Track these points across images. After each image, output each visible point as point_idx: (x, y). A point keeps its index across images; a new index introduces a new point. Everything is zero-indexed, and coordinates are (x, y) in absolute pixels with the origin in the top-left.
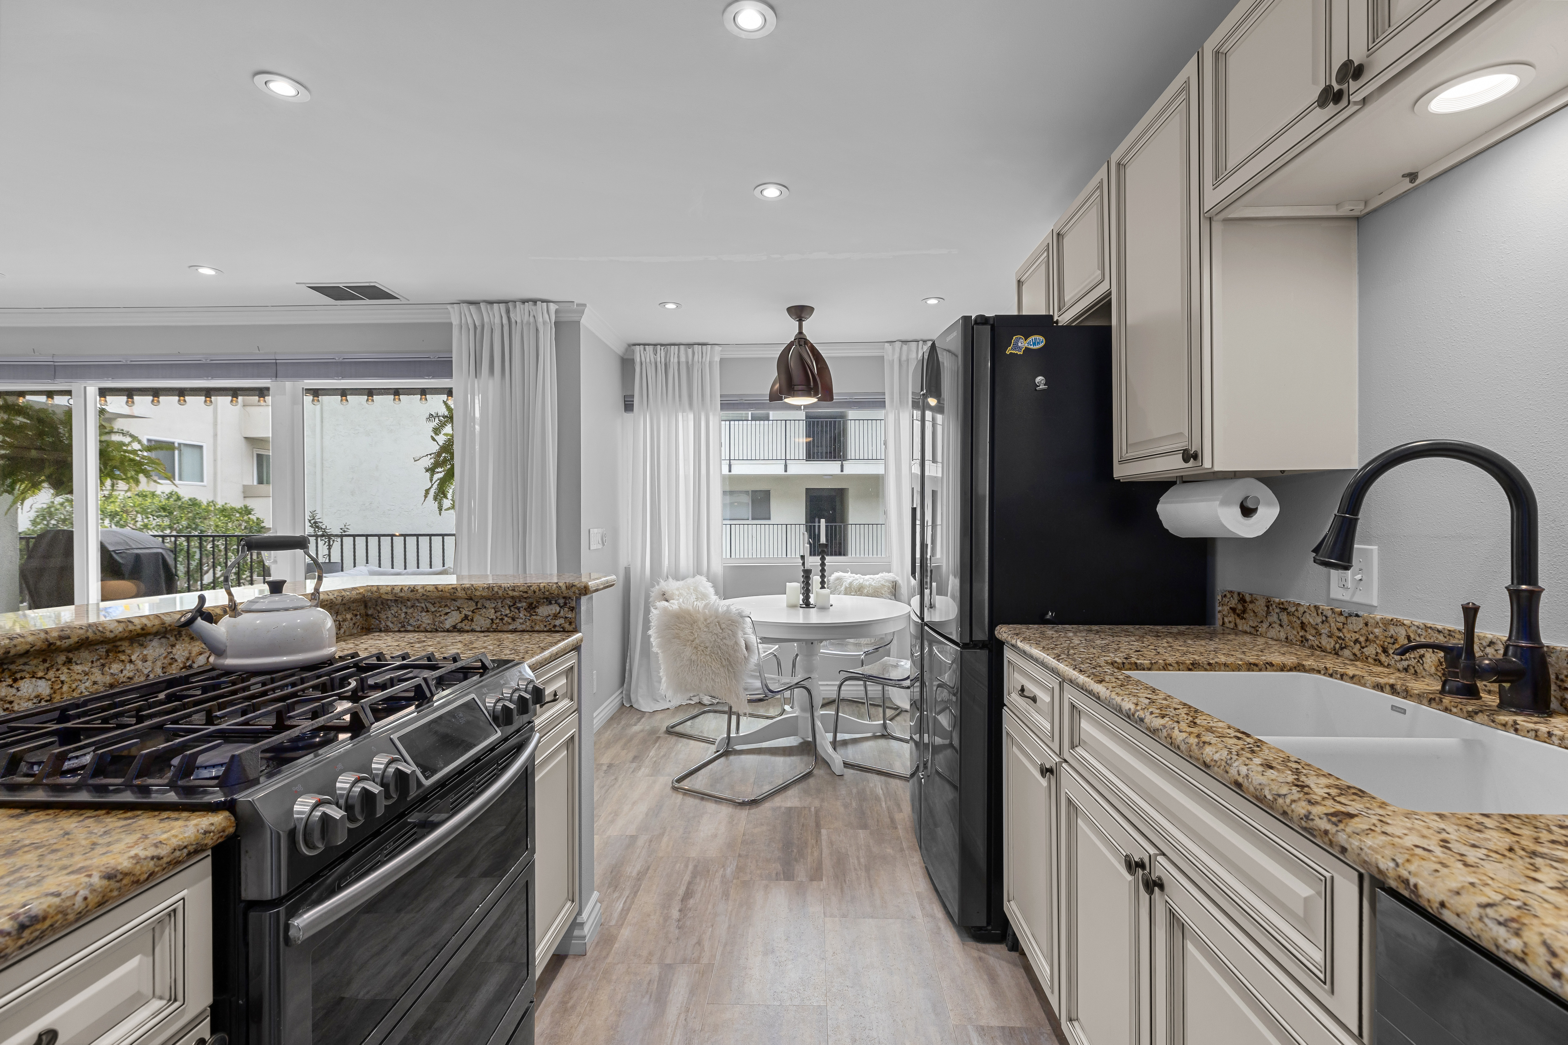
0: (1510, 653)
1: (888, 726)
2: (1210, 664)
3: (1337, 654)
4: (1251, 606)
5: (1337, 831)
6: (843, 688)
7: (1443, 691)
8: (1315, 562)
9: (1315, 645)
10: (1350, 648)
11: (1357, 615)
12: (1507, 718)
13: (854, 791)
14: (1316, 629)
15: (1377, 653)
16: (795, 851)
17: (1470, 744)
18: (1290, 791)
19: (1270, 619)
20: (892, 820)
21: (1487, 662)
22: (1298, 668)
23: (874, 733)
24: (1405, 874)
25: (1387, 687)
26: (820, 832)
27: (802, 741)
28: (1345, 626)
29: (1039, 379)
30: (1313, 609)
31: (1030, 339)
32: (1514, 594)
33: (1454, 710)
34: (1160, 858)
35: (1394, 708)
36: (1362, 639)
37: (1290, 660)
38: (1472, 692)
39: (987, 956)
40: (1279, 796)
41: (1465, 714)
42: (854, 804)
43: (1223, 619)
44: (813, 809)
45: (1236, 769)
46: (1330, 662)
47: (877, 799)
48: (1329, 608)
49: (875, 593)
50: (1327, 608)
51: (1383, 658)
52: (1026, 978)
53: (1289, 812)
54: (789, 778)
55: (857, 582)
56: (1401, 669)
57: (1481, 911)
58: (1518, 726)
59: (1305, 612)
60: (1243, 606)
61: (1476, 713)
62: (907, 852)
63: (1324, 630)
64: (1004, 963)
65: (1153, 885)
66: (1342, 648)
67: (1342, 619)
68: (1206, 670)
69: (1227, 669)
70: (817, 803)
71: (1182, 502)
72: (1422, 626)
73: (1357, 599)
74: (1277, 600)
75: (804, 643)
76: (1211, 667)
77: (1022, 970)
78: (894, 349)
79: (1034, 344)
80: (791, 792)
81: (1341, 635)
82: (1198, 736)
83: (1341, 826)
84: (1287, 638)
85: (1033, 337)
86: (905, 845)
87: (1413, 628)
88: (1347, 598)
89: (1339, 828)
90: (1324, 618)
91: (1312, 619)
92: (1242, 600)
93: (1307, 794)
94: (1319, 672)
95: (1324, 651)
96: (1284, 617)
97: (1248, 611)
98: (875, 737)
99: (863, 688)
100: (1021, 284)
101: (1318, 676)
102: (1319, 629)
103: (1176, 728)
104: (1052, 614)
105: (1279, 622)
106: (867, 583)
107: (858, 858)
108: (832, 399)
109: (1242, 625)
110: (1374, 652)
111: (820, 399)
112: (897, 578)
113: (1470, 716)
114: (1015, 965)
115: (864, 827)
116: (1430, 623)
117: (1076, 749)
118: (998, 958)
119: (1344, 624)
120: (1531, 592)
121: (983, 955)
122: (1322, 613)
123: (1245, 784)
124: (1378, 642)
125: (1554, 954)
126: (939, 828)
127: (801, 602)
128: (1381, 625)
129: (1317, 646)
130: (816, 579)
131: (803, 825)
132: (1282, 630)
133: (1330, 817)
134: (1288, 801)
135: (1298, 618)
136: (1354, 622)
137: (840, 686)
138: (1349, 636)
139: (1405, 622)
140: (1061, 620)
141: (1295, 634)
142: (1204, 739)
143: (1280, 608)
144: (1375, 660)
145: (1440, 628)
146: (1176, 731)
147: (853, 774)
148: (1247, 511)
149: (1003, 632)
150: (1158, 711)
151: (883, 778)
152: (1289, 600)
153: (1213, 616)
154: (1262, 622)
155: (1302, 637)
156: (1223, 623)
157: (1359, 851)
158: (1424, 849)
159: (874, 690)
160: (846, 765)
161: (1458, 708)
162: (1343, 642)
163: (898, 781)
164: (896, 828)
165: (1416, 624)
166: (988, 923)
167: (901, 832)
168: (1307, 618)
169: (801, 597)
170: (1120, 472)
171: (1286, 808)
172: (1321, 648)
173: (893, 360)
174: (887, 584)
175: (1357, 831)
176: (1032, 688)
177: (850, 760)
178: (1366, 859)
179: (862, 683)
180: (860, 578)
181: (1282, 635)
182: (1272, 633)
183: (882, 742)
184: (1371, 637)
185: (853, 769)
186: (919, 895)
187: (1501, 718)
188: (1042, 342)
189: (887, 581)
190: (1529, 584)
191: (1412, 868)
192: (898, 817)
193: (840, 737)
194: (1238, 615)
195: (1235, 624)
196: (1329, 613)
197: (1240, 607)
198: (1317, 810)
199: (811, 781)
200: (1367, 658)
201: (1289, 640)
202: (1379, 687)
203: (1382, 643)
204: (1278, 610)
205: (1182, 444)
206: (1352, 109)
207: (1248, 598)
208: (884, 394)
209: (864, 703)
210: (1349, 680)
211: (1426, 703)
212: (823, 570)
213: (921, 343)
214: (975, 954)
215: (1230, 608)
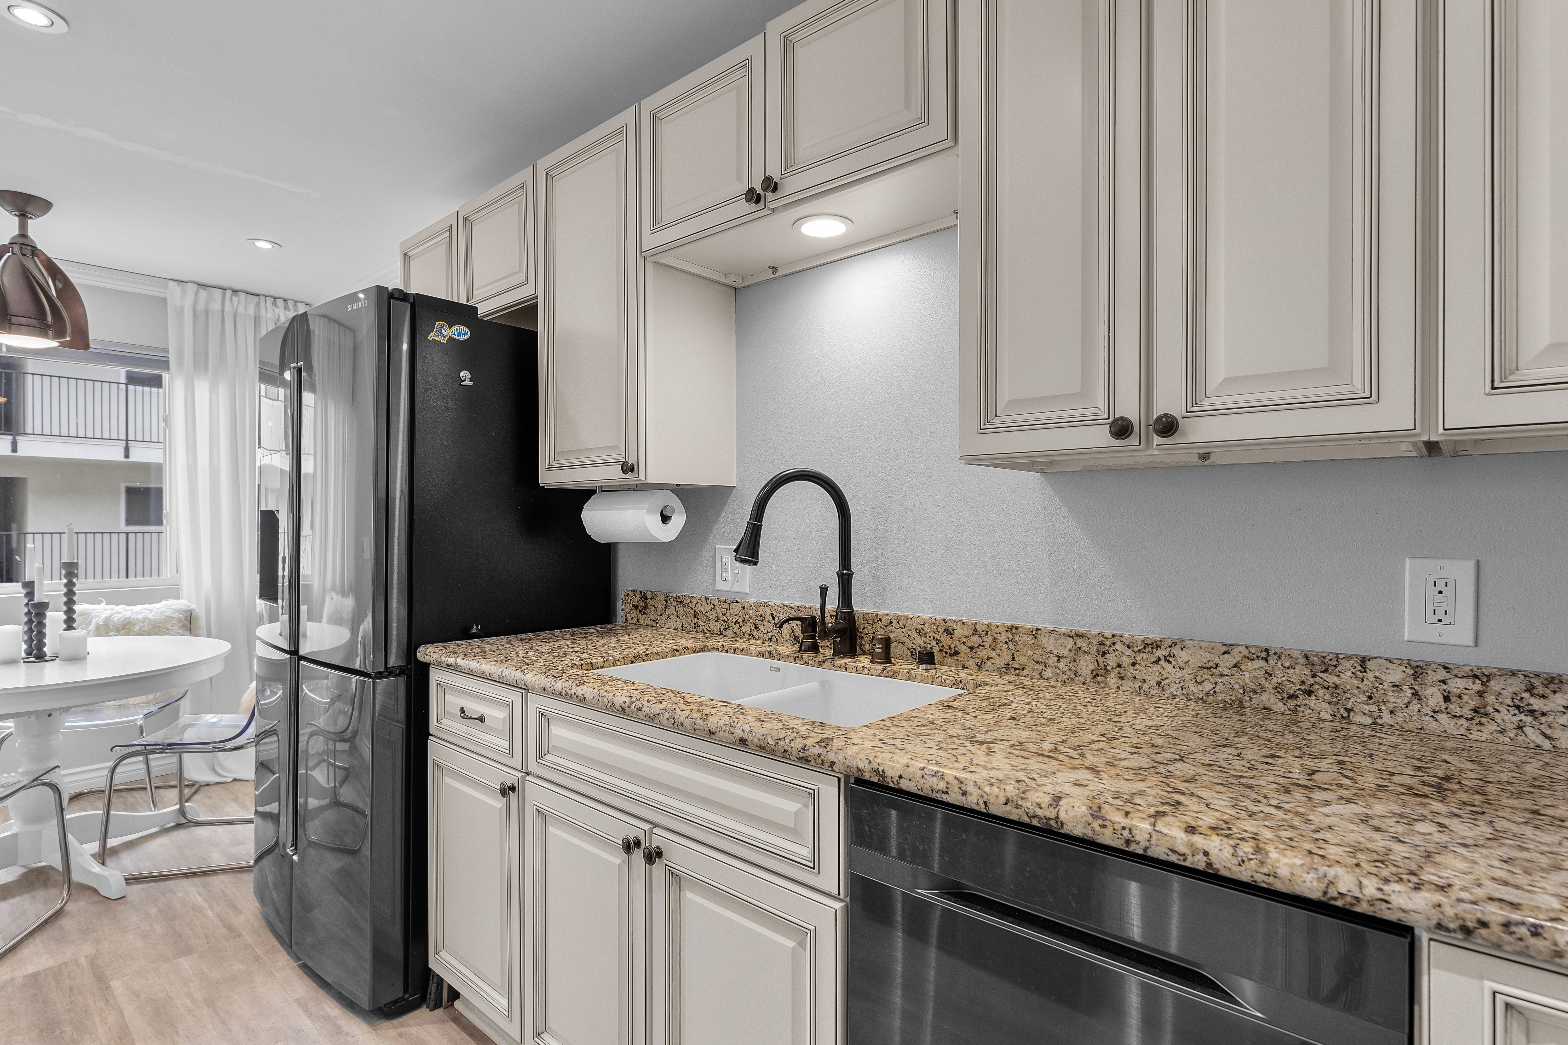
0: (839, 617)
1: (188, 810)
2: (647, 655)
3: (722, 634)
4: (651, 602)
5: (827, 752)
6: (118, 770)
7: (800, 651)
8: (735, 560)
9: (705, 629)
10: (732, 628)
11: (737, 602)
12: (841, 662)
13: (153, 911)
14: (706, 616)
15: (751, 629)
16: (68, 1030)
17: (824, 684)
18: (786, 734)
19: (668, 612)
20: (230, 928)
21: (830, 625)
22: (704, 649)
23: (162, 826)
24: (876, 766)
25: (767, 653)
26: (108, 987)
27: (23, 870)
28: (728, 611)
29: (463, 374)
30: (703, 600)
31: (454, 328)
32: (841, 576)
33: (810, 662)
34: (655, 830)
35: (772, 669)
36: (740, 620)
37: (699, 644)
38: (815, 648)
39: (406, 1029)
40: (780, 739)
41: (818, 664)
42: (158, 929)
43: (626, 616)
44: (82, 960)
45: (741, 729)
46: (725, 641)
47: (197, 910)
48: (716, 597)
49: (156, 628)
50: (715, 598)
51: (755, 633)
52: (458, 1029)
53: (789, 749)
54: (17, 932)
55: (120, 616)
56: (767, 640)
57: (922, 772)
58: (847, 666)
59: (697, 603)
60: (645, 603)
61: (824, 662)
62: (265, 959)
63: (713, 617)
64: (429, 1027)
65: (653, 856)
66: (725, 629)
67: (726, 606)
68: (644, 661)
69: (659, 657)
70: (88, 949)
71: (608, 510)
72: (781, 605)
73: (736, 588)
74: (674, 595)
75: (33, 718)
76: (648, 657)
77: (452, 1024)
78: (184, 292)
79: (459, 334)
80: (26, 951)
81: (725, 618)
82: (699, 711)
83: (829, 748)
84: (682, 627)
85: (458, 327)
86: (259, 951)
87: (776, 607)
88: (727, 589)
89: (828, 749)
90: (712, 606)
91: (703, 608)
92: (644, 597)
93: (797, 733)
94: (718, 650)
95: (712, 634)
96: (680, 608)
97: (649, 606)
98: (165, 831)
99: (142, 766)
100: (408, 258)
101: (717, 653)
102: (708, 615)
103: (677, 708)
104: (477, 627)
105: (676, 614)
106: (140, 617)
107: (189, 995)
108: (86, 347)
109: (644, 620)
110: (749, 629)
111: (63, 345)
112: (193, 606)
113: (820, 664)
114: (442, 1021)
115: (188, 951)
116: (785, 603)
117: (545, 757)
118: (420, 1024)
119: (727, 609)
120: (848, 574)
121: (402, 1030)
122: (710, 602)
123: (750, 738)
124: (751, 621)
125: (961, 783)
126: (316, 911)
127: (23, 655)
128: (753, 607)
129: (707, 629)
130: (55, 618)
131: (71, 989)
132: (678, 620)
133: (820, 744)
134: (787, 741)
135: (692, 608)
136: (735, 607)
137: (113, 771)
138: (731, 619)
139: (770, 603)
140: (486, 633)
141: (688, 622)
142: (704, 712)
143: (677, 601)
144: (750, 635)
145: (792, 605)
146: (678, 711)
147: (142, 889)
148: (665, 519)
149: (427, 653)
150: (653, 698)
151: (197, 880)
152: (684, 594)
153: (615, 614)
154: (661, 615)
155: (695, 624)
156: (626, 620)
157: (845, 761)
158: (878, 747)
159: (162, 763)
160: (130, 880)
161: (813, 660)
162: (727, 624)
163: (222, 877)
164: (239, 935)
165: (777, 604)
166: (405, 992)
167: (248, 937)
168: (700, 608)
169: (24, 646)
170: (548, 478)
171: (786, 748)
172: (710, 631)
173: (182, 307)
174: (177, 615)
175: (840, 748)
176: (475, 707)
177: (132, 871)
178: (850, 764)
179: (141, 758)
180: (126, 610)
181: (679, 625)
182: (670, 624)
183: (181, 835)
184: (747, 617)
185: (141, 883)
186: (300, 1002)
187: (838, 662)
188: (467, 334)
189: (177, 611)
190: (848, 570)
191: (879, 761)
192: (237, 921)
193: (112, 842)
194: (640, 611)
195: (638, 619)
196: (716, 602)
197: (642, 604)
198: (809, 742)
199: (65, 923)
200: (744, 635)
201: (684, 628)
202: (761, 655)
203: (754, 621)
204: (675, 604)
205: (620, 456)
206: (767, 212)
207: (649, 596)
208: (167, 351)
209: (145, 789)
210: (740, 653)
211: (793, 661)
212: (70, 602)
213: (229, 293)
214: (393, 1033)
215: (633, 605)
